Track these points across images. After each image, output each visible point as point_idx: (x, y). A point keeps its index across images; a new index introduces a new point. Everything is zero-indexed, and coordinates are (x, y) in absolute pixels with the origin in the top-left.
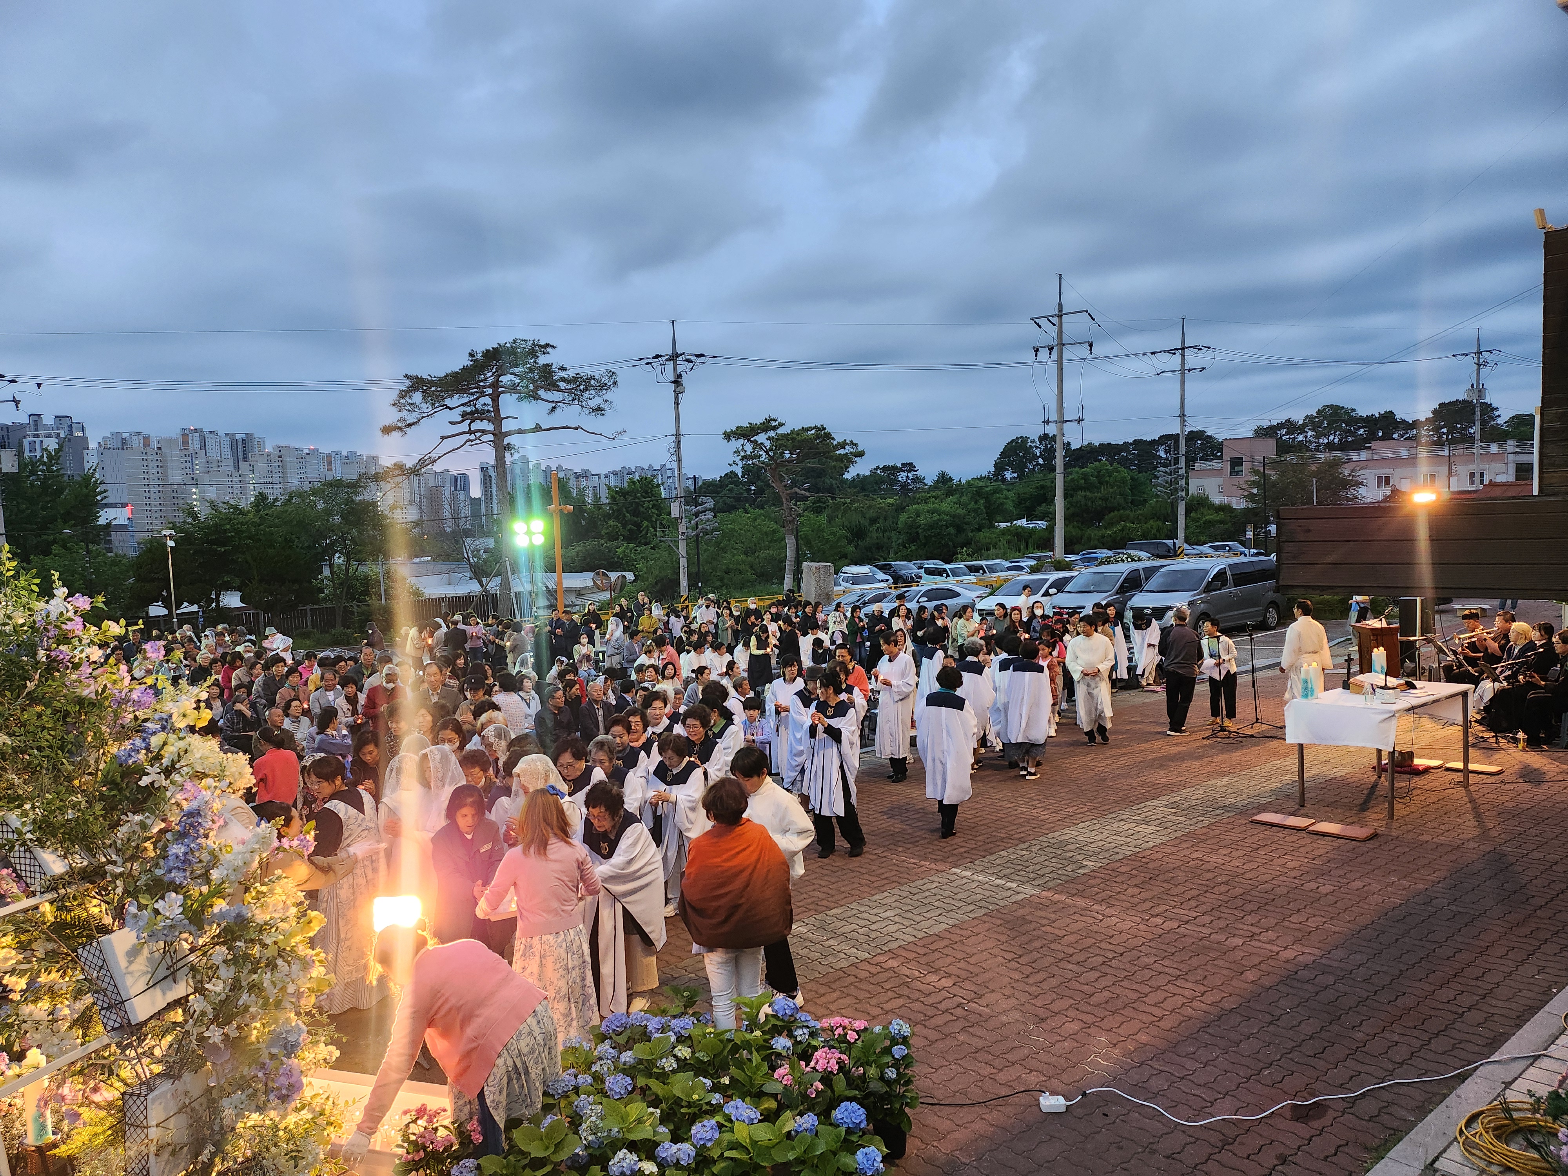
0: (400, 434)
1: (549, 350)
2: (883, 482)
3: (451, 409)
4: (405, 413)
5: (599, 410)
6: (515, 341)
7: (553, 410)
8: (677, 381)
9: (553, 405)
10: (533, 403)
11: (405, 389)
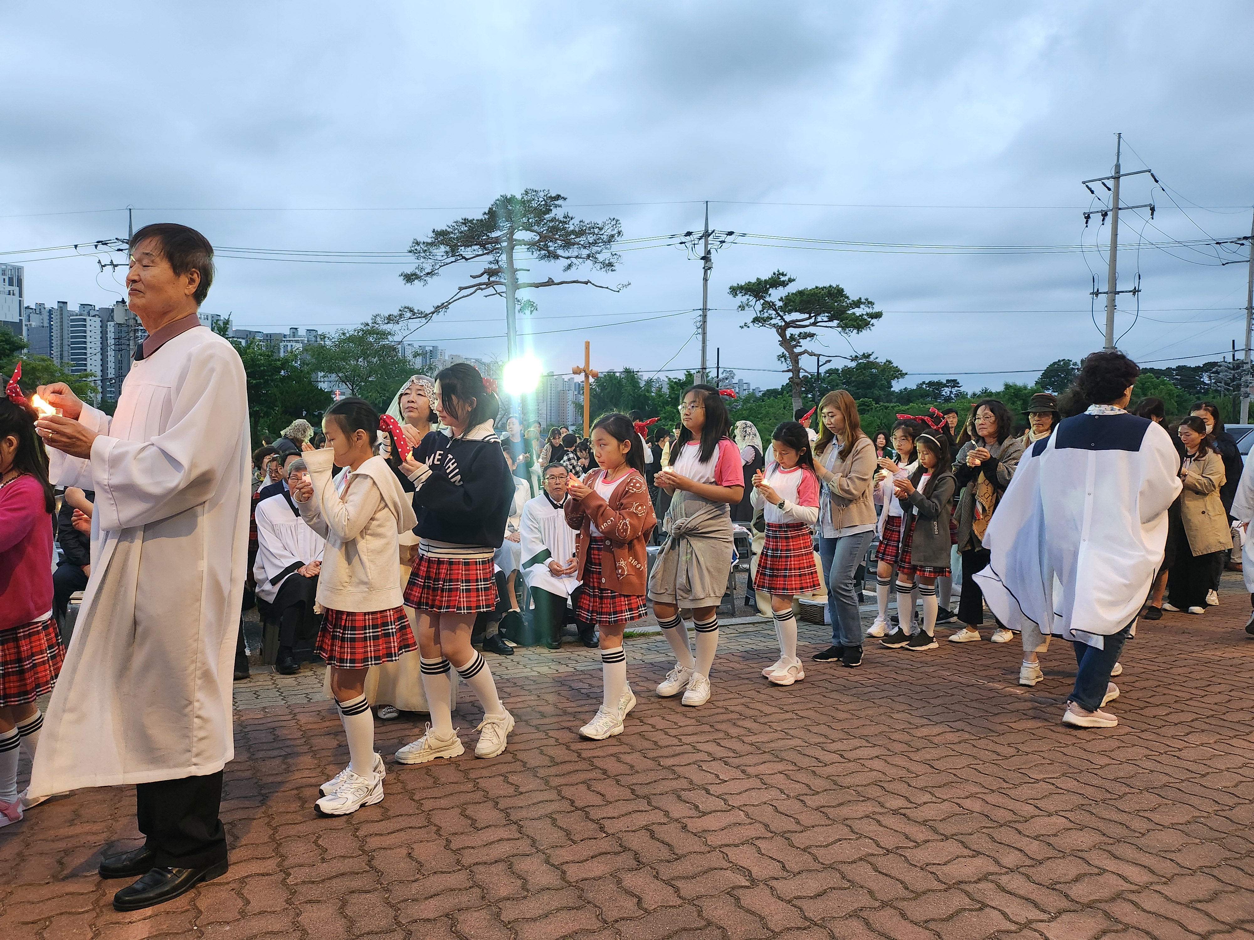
0: (422, 283)
1: (559, 202)
2: (928, 396)
3: (467, 259)
4: (422, 260)
5: (609, 265)
6: (527, 193)
7: (569, 266)
8: (706, 258)
9: (569, 261)
10: (553, 261)
11: (429, 241)
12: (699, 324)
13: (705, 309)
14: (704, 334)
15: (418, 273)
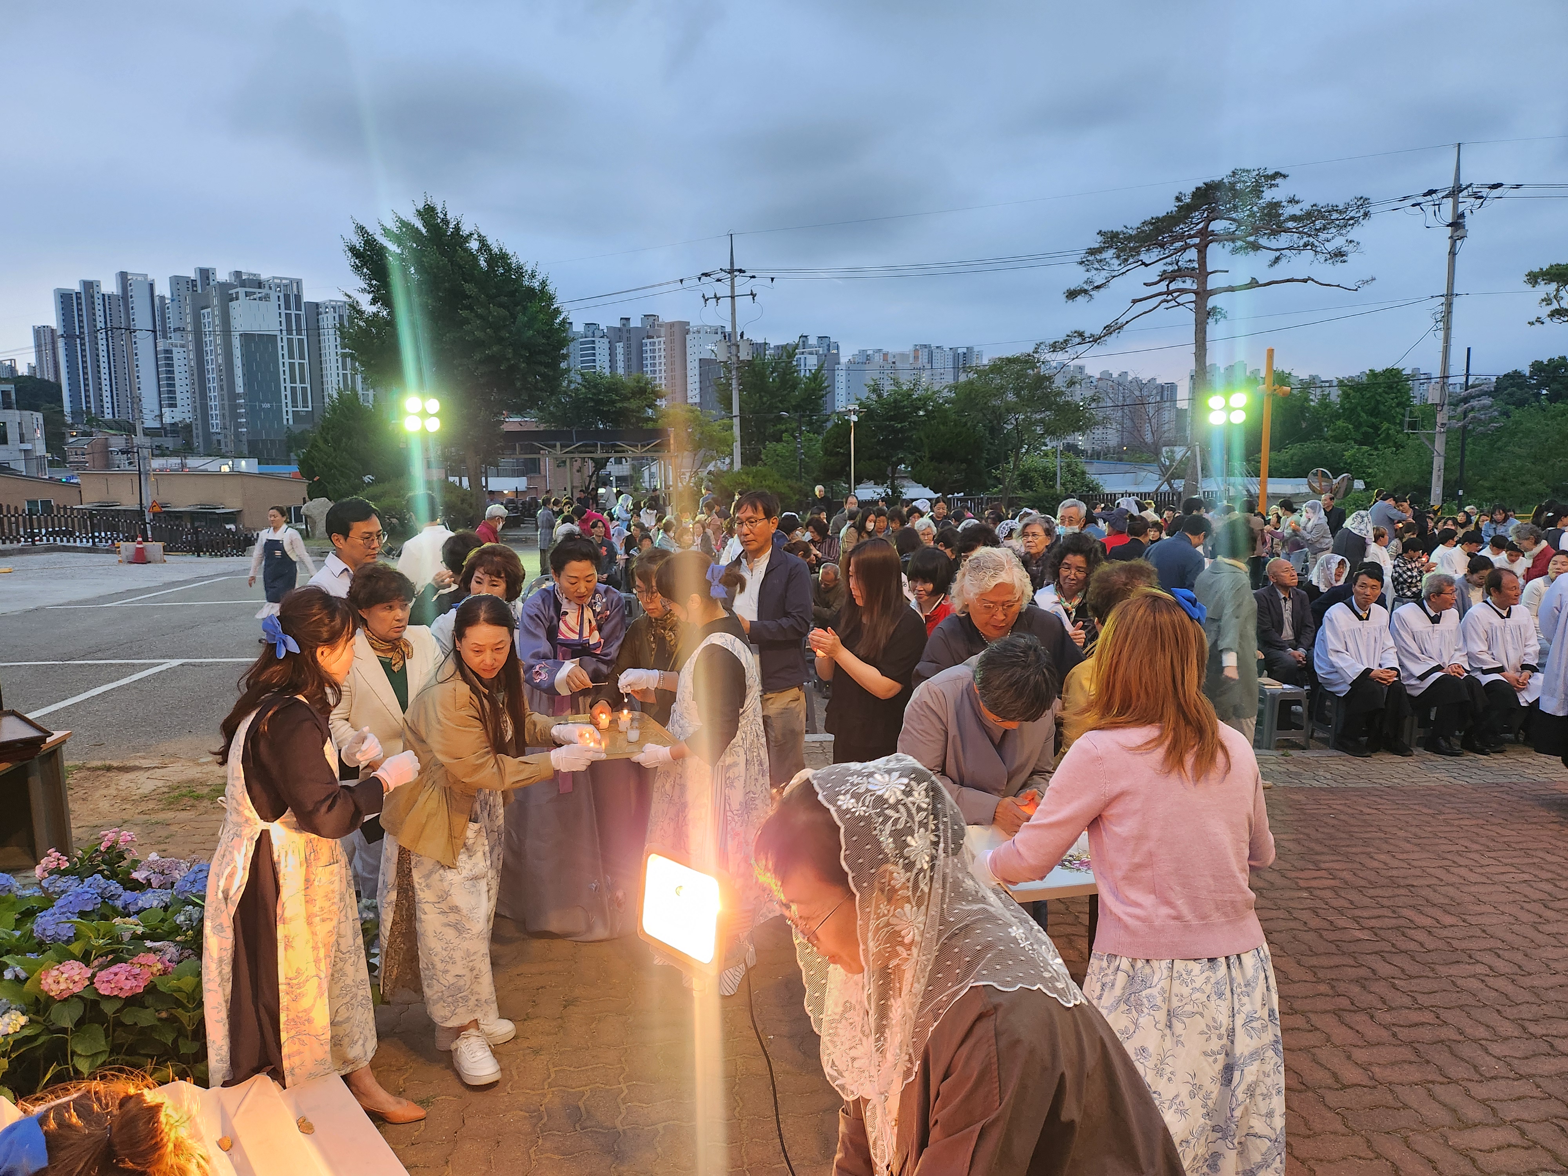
0: (1087, 298)
1: (1278, 181)
3: (1147, 265)
4: (1094, 272)
5: (1339, 255)
6: (1235, 174)
7: (1277, 259)
8: (1457, 223)
9: (1278, 253)
10: (1252, 253)
11: (1097, 246)
12: (1439, 317)
13: (1450, 296)
14: (1448, 329)
15: (1086, 287)
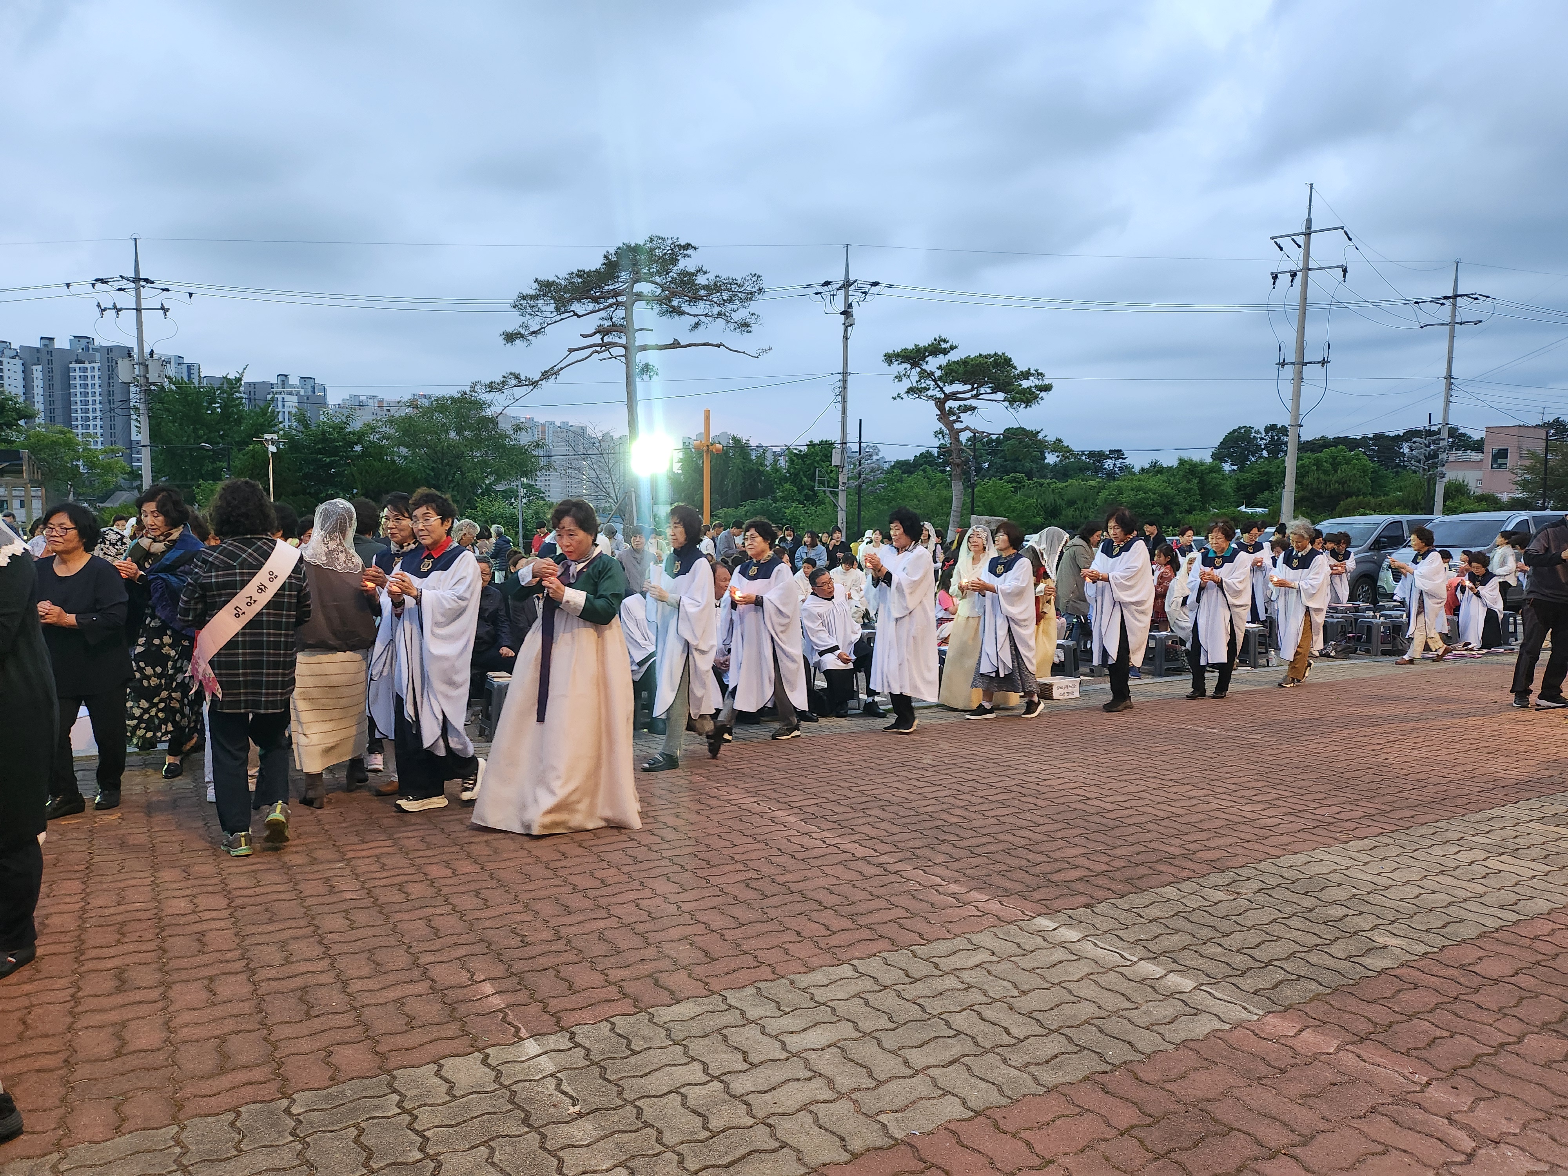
0: (525, 343)
1: (689, 252)
3: (579, 316)
4: (528, 317)
5: (745, 325)
6: (651, 240)
7: (697, 325)
8: (847, 313)
9: (696, 319)
10: (677, 317)
11: (533, 293)
12: (837, 391)
13: (845, 373)
14: (844, 402)
15: (522, 332)
